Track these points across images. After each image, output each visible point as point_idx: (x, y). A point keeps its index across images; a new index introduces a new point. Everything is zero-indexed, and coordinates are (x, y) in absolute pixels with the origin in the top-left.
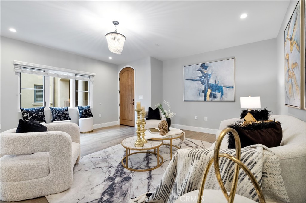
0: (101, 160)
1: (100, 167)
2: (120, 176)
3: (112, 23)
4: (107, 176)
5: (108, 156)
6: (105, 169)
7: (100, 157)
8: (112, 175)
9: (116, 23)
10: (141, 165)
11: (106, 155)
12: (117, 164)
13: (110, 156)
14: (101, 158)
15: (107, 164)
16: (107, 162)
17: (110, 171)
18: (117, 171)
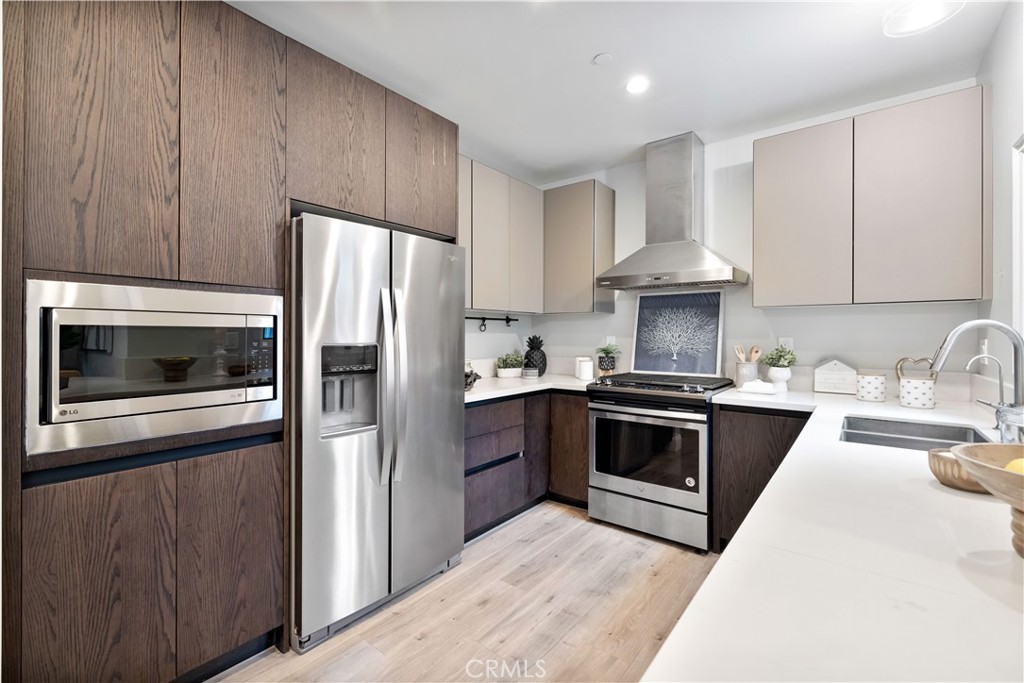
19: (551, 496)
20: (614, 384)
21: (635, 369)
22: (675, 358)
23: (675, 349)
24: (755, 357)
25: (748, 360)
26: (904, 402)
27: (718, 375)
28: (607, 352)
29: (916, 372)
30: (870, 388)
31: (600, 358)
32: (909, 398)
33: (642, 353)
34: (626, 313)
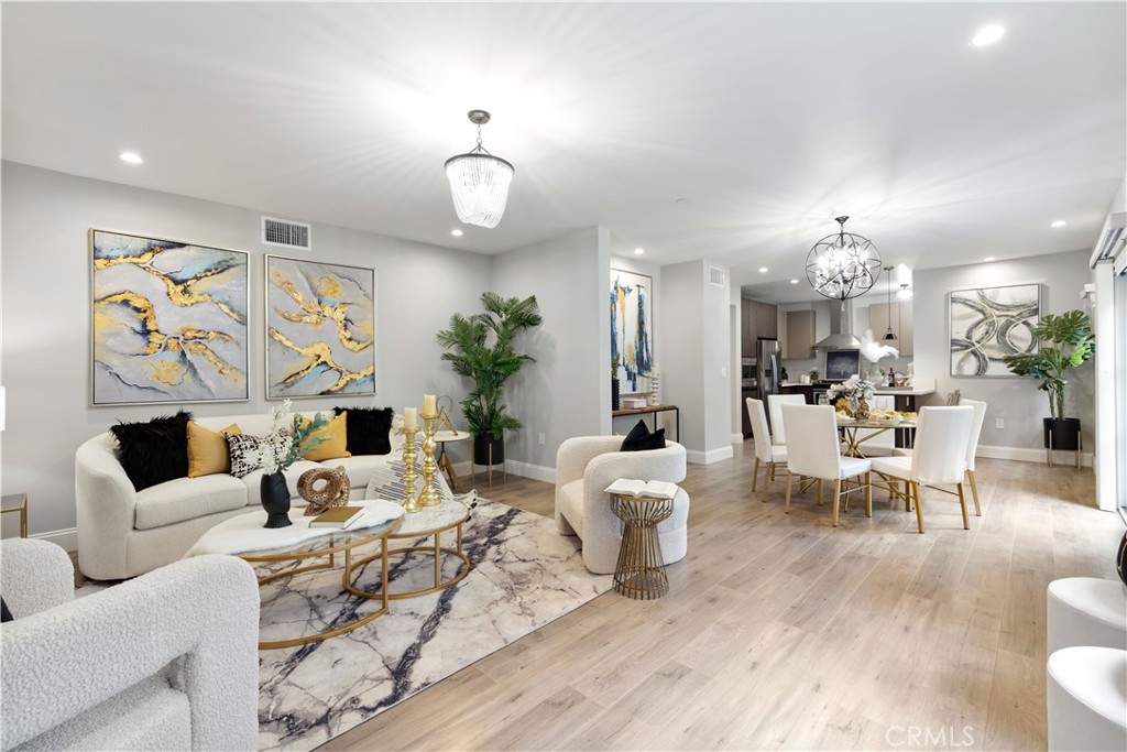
0: (529, 581)
1: (524, 561)
2: (477, 546)
3: (467, 116)
4: (502, 547)
5: (511, 592)
6: (510, 557)
7: (538, 592)
8: (494, 547)
9: (479, 117)
10: (424, 560)
11: (518, 599)
12: (481, 566)
13: (504, 593)
14: (533, 587)
15: (508, 567)
16: (511, 573)
17: (499, 553)
18: (483, 553)
21: (827, 378)
22: (842, 374)
23: (842, 371)
28: (815, 372)
31: (812, 375)
33: (829, 373)
34: (821, 357)
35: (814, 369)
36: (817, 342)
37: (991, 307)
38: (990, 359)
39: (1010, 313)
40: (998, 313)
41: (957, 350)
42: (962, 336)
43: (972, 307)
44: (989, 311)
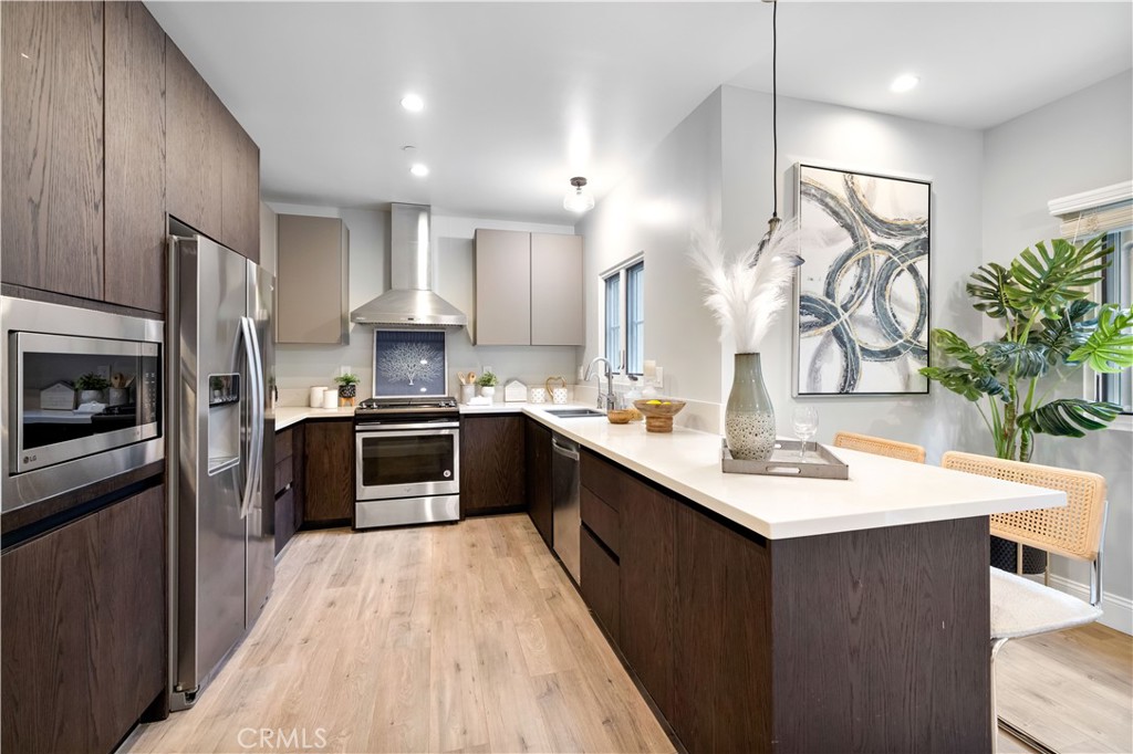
19: (307, 525)
20: (379, 406)
21: (377, 394)
22: (411, 384)
23: (411, 377)
24: (472, 380)
25: (468, 382)
26: (556, 401)
27: (446, 396)
28: (348, 381)
29: (557, 385)
30: (539, 395)
31: (341, 387)
32: (558, 399)
33: (381, 380)
34: (361, 345)
35: (346, 371)
36: (352, 308)
37: (865, 222)
38: (862, 349)
39: (891, 242)
40: (874, 237)
41: (810, 326)
42: (816, 290)
43: (835, 214)
44: (864, 230)
